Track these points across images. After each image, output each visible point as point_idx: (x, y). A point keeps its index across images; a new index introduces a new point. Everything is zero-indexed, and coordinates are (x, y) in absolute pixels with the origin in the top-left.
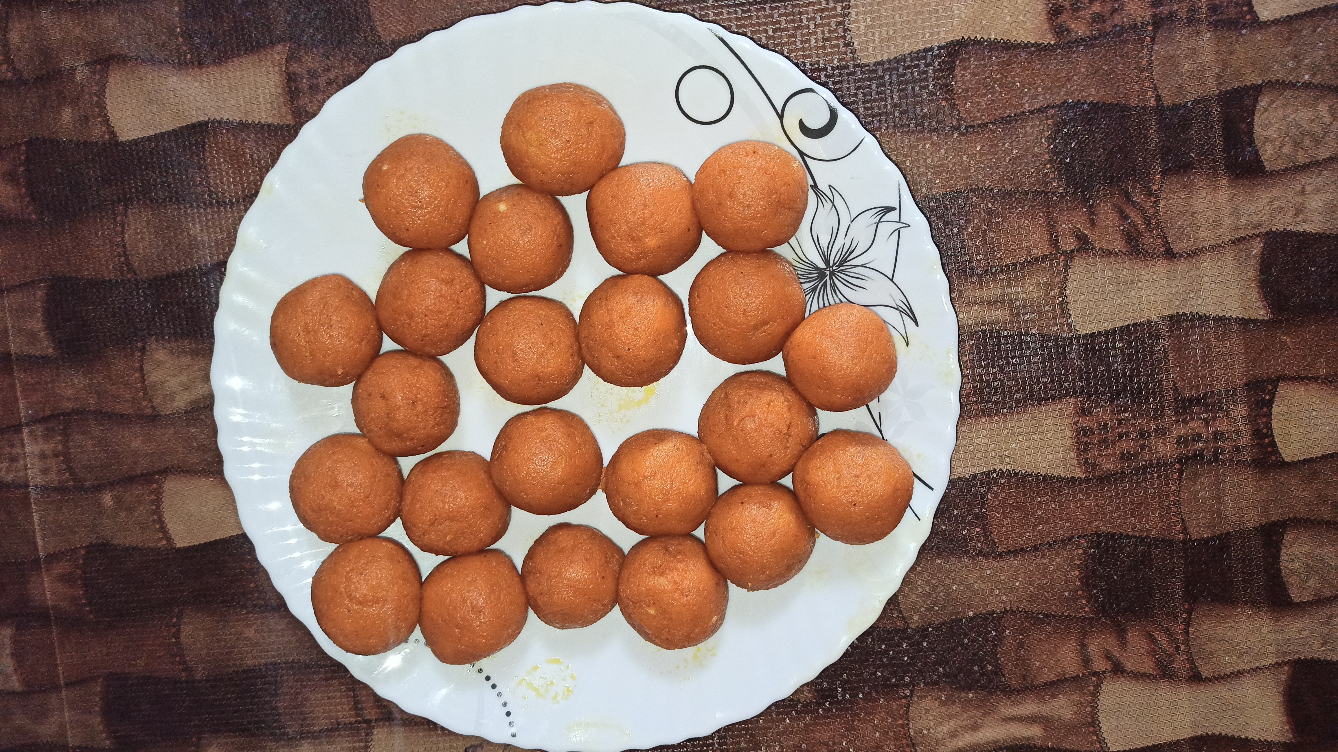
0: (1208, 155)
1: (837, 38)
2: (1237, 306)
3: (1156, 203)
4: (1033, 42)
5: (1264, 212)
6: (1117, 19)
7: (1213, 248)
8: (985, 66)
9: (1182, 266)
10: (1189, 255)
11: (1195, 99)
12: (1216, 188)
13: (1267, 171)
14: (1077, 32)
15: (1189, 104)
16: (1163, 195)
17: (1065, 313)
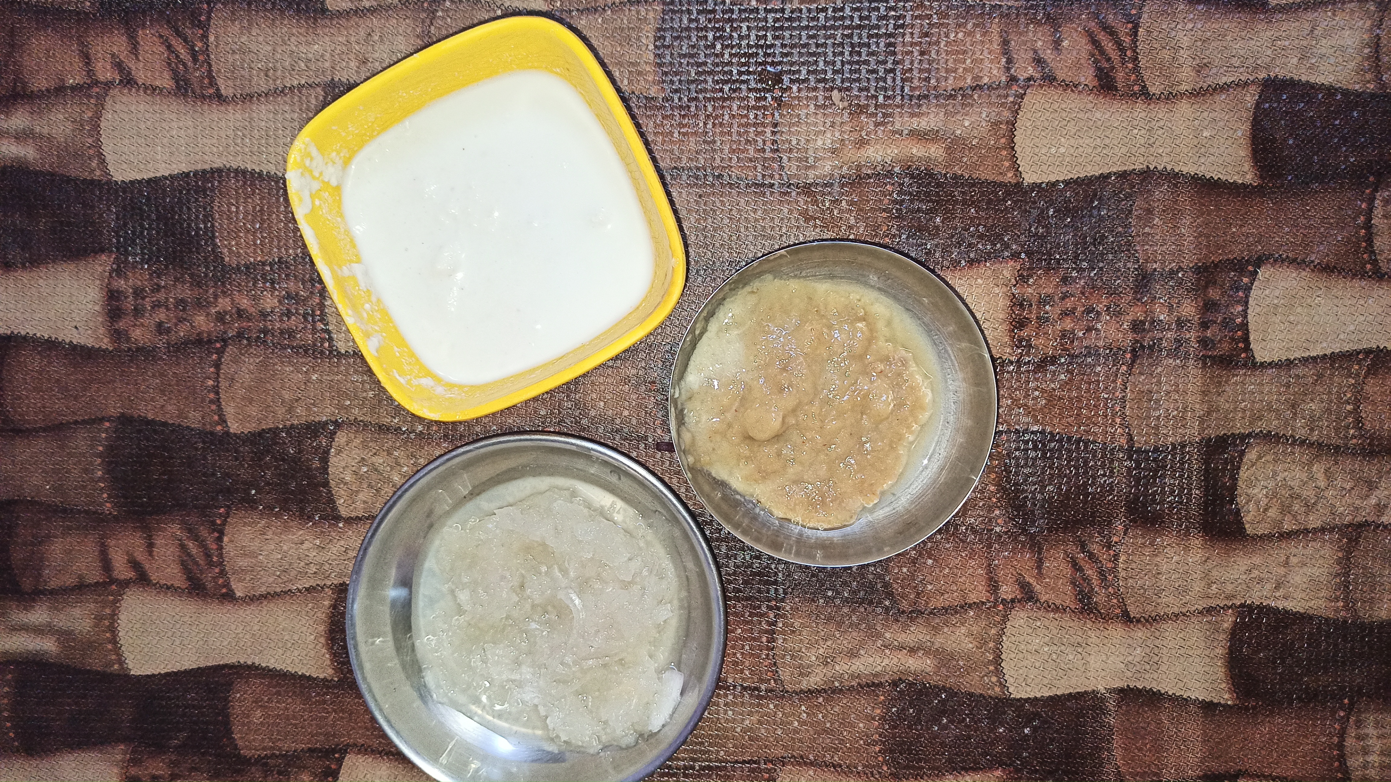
2: (1198, 687)
3: (1116, 556)
5: (1239, 581)
7: (1176, 616)
9: (1139, 632)
10: (1147, 621)
11: (1172, 444)
12: (1187, 549)
13: (1248, 535)
14: (1042, 350)
15: (1165, 448)
16: (1123, 548)
17: (999, 671)
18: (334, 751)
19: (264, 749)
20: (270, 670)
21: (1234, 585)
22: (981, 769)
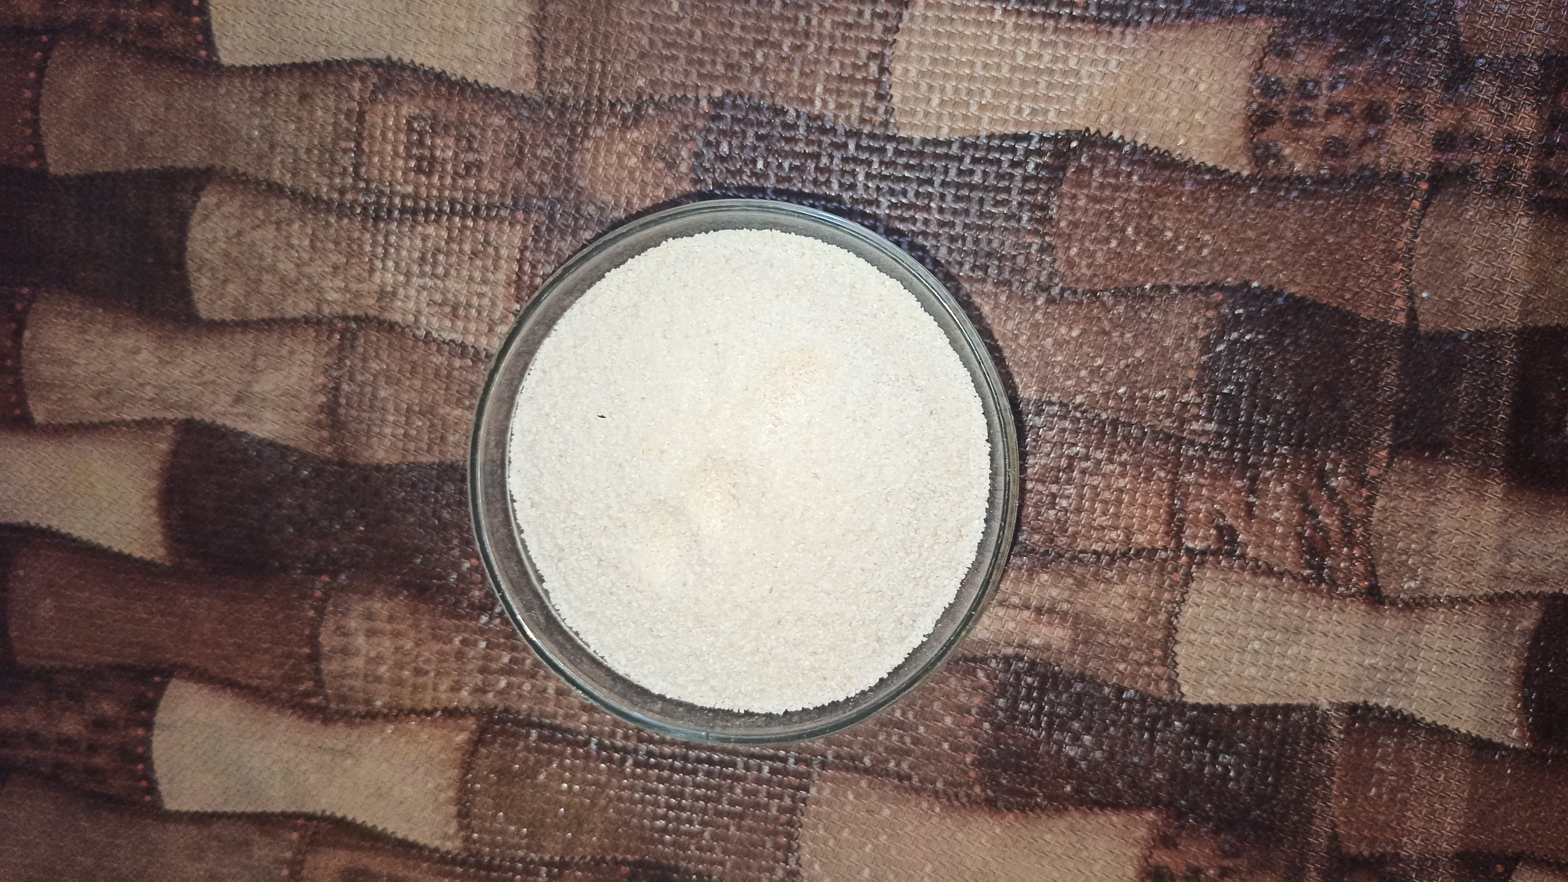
0: (1479, 435)
1: (865, 81)
2: (1472, 714)
3: (1370, 501)
4: (1210, 164)
6: (1368, 156)
7: (1452, 601)
8: (1116, 188)
9: (1390, 622)
10: (1407, 605)
11: (1478, 331)
12: (1480, 497)
14: (1292, 165)
15: (1465, 337)
16: (1384, 488)
17: (1168, 658)
18: (154, 672)
19: (52, 657)
20: (74, 540)
21: (1548, 563)
22: (1125, 808)
